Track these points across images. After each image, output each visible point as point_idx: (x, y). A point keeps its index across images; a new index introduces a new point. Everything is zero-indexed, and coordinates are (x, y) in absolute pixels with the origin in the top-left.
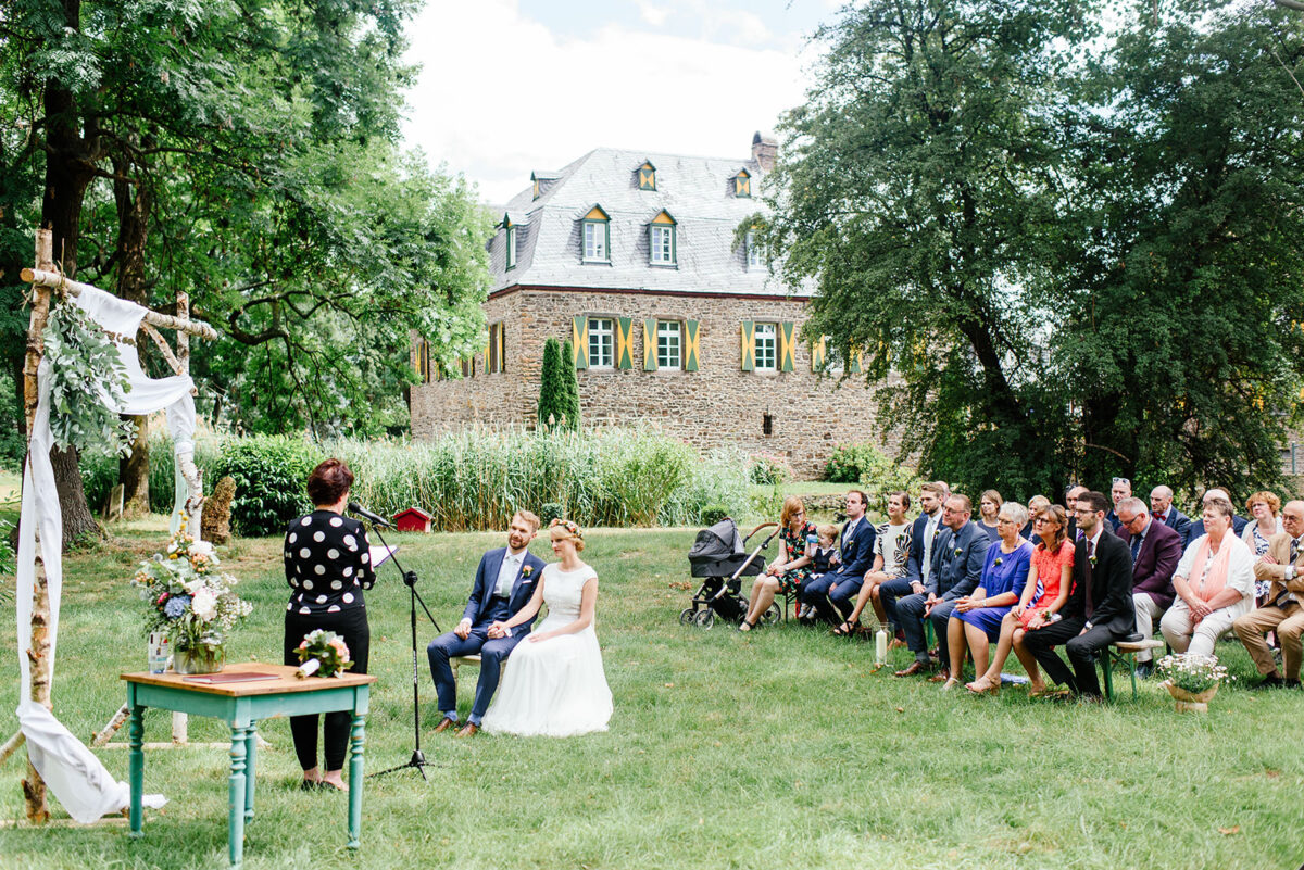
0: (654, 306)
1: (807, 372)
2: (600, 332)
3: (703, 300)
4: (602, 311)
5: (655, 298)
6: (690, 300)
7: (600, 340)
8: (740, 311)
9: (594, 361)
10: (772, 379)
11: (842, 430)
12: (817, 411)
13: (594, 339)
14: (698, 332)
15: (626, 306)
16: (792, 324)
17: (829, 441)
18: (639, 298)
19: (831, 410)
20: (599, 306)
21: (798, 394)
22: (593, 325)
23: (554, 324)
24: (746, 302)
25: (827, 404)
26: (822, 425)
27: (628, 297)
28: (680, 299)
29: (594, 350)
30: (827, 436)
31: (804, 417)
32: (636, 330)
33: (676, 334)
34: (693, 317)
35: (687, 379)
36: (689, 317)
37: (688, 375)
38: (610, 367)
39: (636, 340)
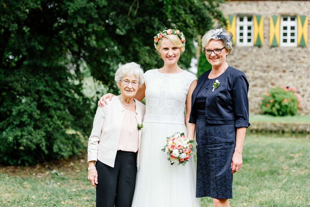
0: (278, 7)
2: (246, 23)
4: (245, 11)
5: (279, 3)
6: (303, 3)
7: (245, 28)
9: (242, 40)
13: (241, 28)
14: (306, 23)
15: (260, 8)
18: (268, 3)
22: (241, 20)
27: (262, 2)
28: (296, 2)
29: (242, 34)
32: (266, 22)
33: (293, 23)
34: (304, 13)
35: (299, 51)
36: (301, 13)
37: (300, 49)
38: (251, 44)
39: (267, 28)
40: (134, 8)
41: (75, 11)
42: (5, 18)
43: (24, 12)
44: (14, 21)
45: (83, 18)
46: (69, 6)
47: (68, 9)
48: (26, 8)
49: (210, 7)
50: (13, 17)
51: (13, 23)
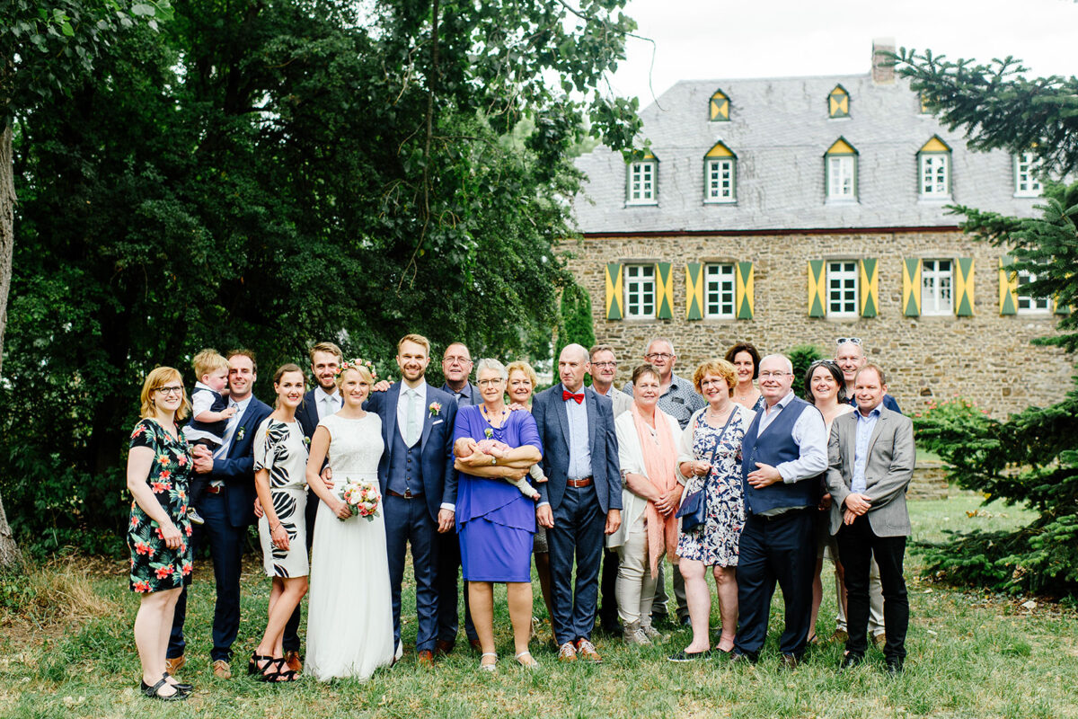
0: (699, 248)
1: (898, 317)
2: (641, 279)
3: (760, 239)
4: (639, 256)
5: (701, 240)
6: (744, 240)
7: (641, 287)
8: (809, 248)
9: (634, 310)
10: (850, 325)
11: (947, 385)
12: (911, 362)
13: (634, 287)
14: (752, 275)
15: (667, 249)
16: (874, 260)
17: (927, 398)
18: (682, 240)
19: (929, 361)
20: (636, 250)
21: (885, 343)
22: (634, 272)
23: (586, 273)
24: (815, 238)
25: (927, 354)
26: (918, 379)
27: (670, 240)
28: (732, 239)
29: (634, 299)
30: (926, 393)
31: (894, 370)
32: (679, 275)
33: (728, 278)
34: (748, 258)
35: (740, 327)
36: (742, 258)
37: (741, 324)
38: (652, 316)
39: (679, 286)
40: (410, 273)
41: (303, 283)
42: (175, 298)
43: (212, 286)
44: (193, 302)
45: (318, 296)
46: (292, 275)
47: (291, 281)
48: (216, 280)
49: (550, 266)
50: (191, 295)
51: (191, 306)
